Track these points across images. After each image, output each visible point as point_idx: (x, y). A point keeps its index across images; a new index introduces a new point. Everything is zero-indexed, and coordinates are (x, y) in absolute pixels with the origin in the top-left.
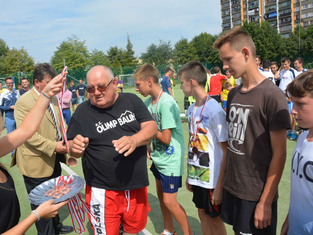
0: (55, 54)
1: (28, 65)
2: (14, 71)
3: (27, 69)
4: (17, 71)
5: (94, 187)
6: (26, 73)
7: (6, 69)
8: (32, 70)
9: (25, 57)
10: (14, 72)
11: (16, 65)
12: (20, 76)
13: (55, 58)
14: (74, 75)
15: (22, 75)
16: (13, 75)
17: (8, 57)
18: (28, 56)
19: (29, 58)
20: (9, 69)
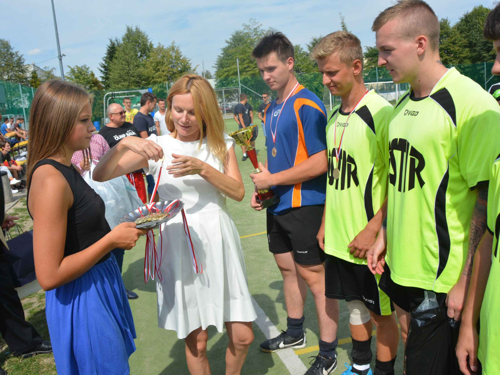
0: (222, 52)
1: (181, 72)
2: (159, 80)
4: (165, 80)
7: (149, 78)
9: (178, 58)
10: (160, 82)
11: (163, 71)
13: (224, 59)
14: (253, 86)
16: (159, 87)
17: (151, 60)
18: (181, 56)
19: (183, 59)
20: (153, 78)
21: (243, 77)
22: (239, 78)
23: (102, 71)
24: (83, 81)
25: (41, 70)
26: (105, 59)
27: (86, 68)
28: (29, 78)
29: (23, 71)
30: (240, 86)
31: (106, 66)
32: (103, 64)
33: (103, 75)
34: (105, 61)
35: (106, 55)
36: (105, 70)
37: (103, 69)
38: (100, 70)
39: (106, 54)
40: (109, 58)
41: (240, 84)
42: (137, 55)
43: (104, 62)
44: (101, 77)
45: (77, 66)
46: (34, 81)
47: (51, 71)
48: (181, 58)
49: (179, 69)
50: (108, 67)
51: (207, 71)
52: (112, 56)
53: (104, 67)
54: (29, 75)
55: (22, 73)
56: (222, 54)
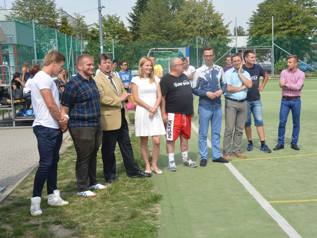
0: (258, 8)
1: (213, 27)
2: (190, 34)
3: (212, 33)
4: (196, 35)
5: (169, 113)
6: (209, 39)
7: (179, 32)
8: (220, 35)
9: (210, 11)
10: (191, 37)
11: (195, 24)
12: (199, 43)
13: (259, 15)
14: (287, 46)
15: (202, 43)
16: (188, 42)
17: (182, 13)
18: (213, 11)
19: (215, 14)
20: (184, 31)
21: (277, 36)
22: (273, 37)
23: (130, 21)
24: (112, 30)
25: (71, 17)
26: (134, 8)
27: (116, 18)
28: (59, 23)
29: (54, 17)
30: (273, 46)
31: (135, 16)
32: (132, 14)
33: (131, 26)
34: (134, 10)
35: (136, 5)
36: (134, 20)
37: (131, 19)
38: (128, 20)
39: (136, 3)
40: (139, 7)
41: (273, 44)
42: (168, 7)
43: (133, 12)
44: (129, 27)
45: (108, 15)
46: (64, 27)
47: (81, 19)
48: (214, 13)
49: (211, 24)
50: (137, 17)
51: (240, 27)
52: (142, 6)
53: (133, 17)
54: (59, 20)
55: (53, 18)
56: (258, 10)
